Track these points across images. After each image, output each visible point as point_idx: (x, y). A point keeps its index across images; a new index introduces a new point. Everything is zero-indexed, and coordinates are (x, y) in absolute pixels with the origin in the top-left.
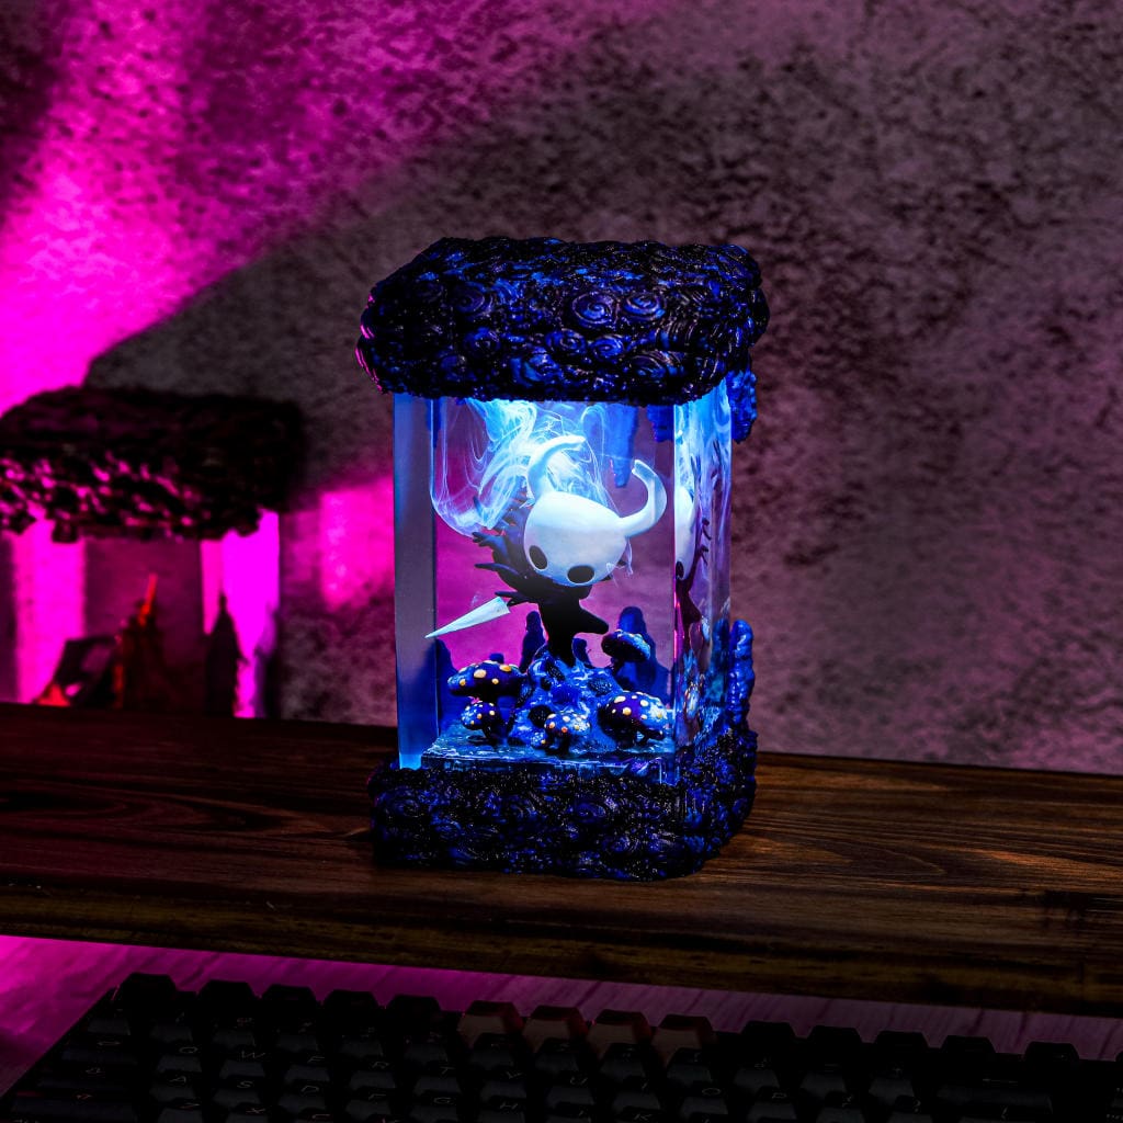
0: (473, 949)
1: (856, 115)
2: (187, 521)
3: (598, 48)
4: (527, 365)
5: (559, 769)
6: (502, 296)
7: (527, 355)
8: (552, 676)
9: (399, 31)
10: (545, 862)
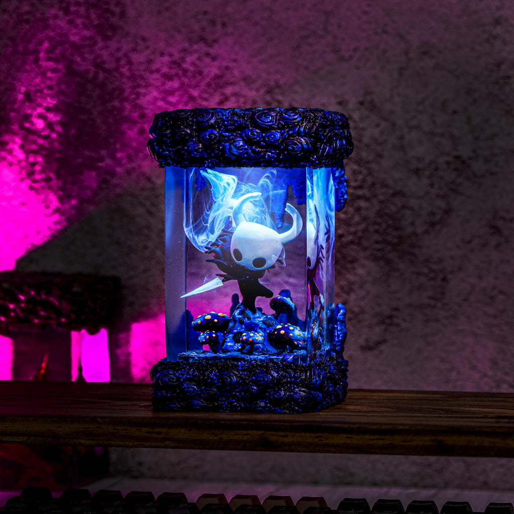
0: (204, 438)
1: (394, 125)
2: (63, 320)
3: (268, 98)
4: (232, 146)
5: (248, 360)
6: (220, 114)
7: (232, 141)
8: (244, 318)
9: (171, 93)
10: (240, 406)
